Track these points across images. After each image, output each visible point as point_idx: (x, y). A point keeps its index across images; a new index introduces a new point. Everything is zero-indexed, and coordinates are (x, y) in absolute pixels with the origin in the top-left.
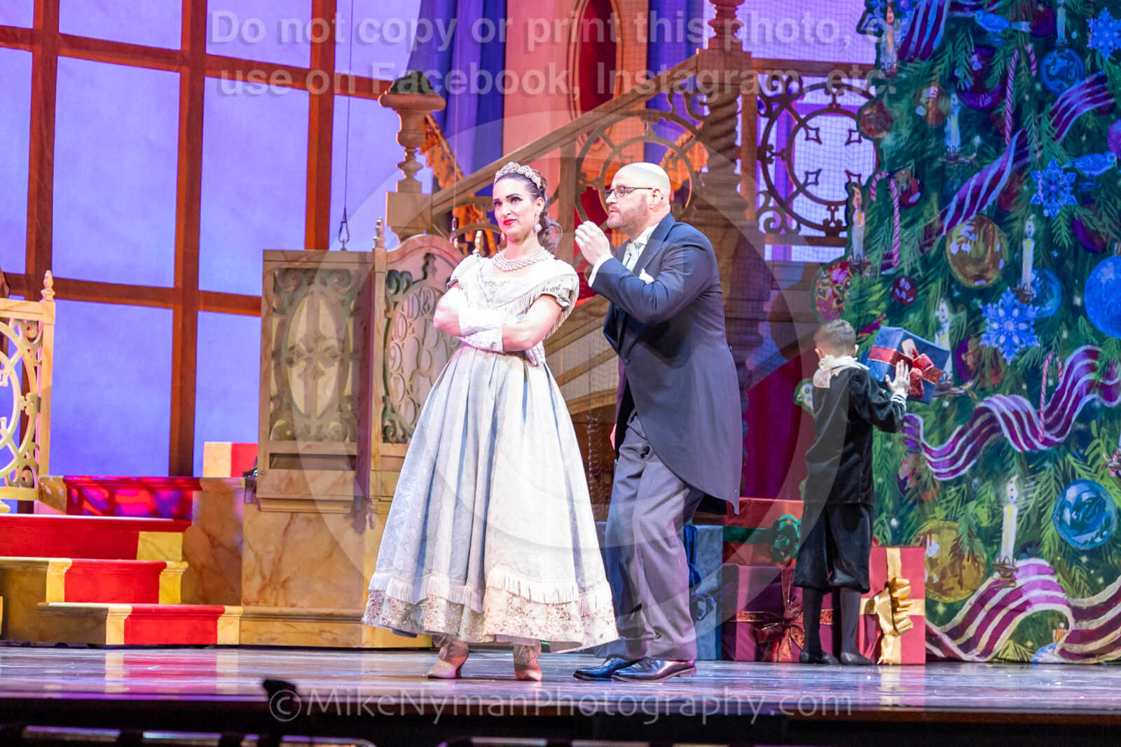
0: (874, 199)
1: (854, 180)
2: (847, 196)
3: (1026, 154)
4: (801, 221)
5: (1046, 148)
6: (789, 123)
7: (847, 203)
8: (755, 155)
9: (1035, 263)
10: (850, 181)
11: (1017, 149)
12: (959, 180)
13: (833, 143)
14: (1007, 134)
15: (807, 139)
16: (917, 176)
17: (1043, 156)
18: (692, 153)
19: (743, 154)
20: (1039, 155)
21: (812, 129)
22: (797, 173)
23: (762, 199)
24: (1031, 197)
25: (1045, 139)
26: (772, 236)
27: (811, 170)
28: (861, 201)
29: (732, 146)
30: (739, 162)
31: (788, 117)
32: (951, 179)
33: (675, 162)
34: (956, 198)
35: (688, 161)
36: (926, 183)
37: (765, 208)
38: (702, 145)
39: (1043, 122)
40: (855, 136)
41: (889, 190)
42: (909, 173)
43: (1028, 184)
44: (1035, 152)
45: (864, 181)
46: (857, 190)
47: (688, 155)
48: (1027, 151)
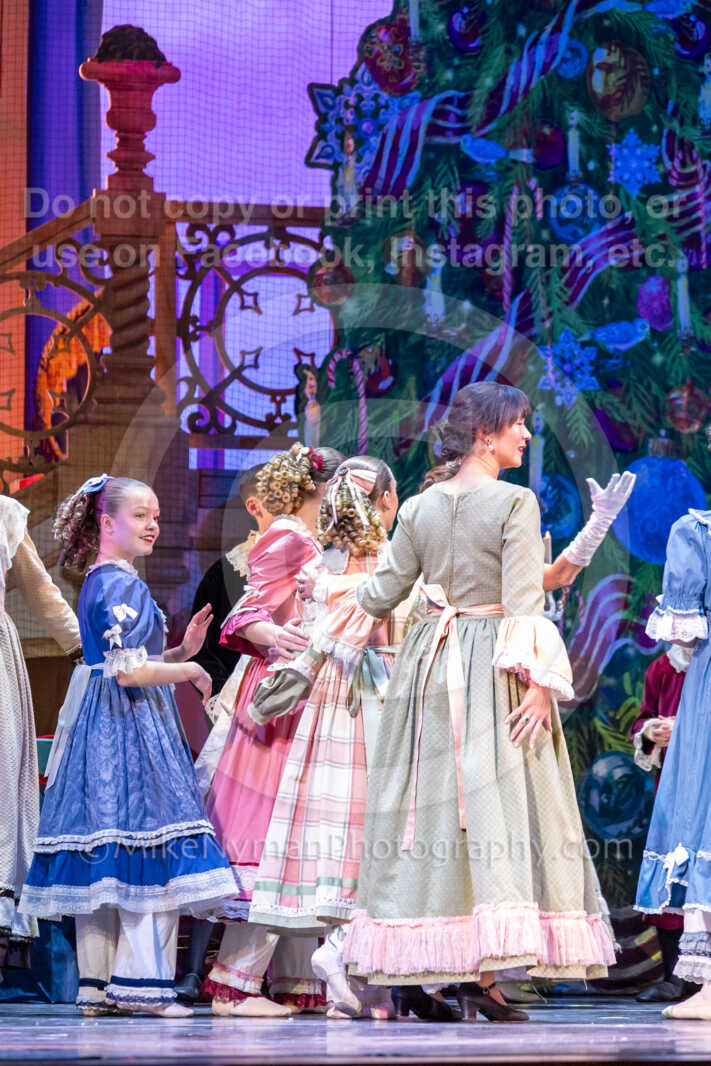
0: (332, 385)
1: (306, 360)
2: (296, 382)
3: (530, 324)
4: (237, 416)
5: (557, 315)
6: (218, 287)
7: (298, 391)
8: (175, 330)
9: (545, 466)
10: (300, 363)
11: (519, 318)
12: (443, 360)
13: (277, 312)
14: (506, 298)
15: (243, 307)
16: (388, 356)
17: (553, 326)
18: (90, 328)
19: (157, 329)
20: (548, 324)
21: (249, 295)
22: (230, 353)
23: (184, 388)
24: (538, 380)
25: (557, 303)
26: (200, 436)
27: (249, 349)
28: (315, 390)
29: (143, 318)
30: (152, 340)
31: (216, 278)
32: (433, 358)
33: (67, 342)
34: (440, 383)
35: (84, 340)
36: (401, 363)
37: (189, 399)
38: (102, 318)
39: (552, 282)
40: (306, 303)
41: (352, 374)
42: (377, 350)
43: (534, 362)
44: (543, 320)
45: (319, 362)
46: (309, 374)
47: (84, 330)
48: (532, 320)
